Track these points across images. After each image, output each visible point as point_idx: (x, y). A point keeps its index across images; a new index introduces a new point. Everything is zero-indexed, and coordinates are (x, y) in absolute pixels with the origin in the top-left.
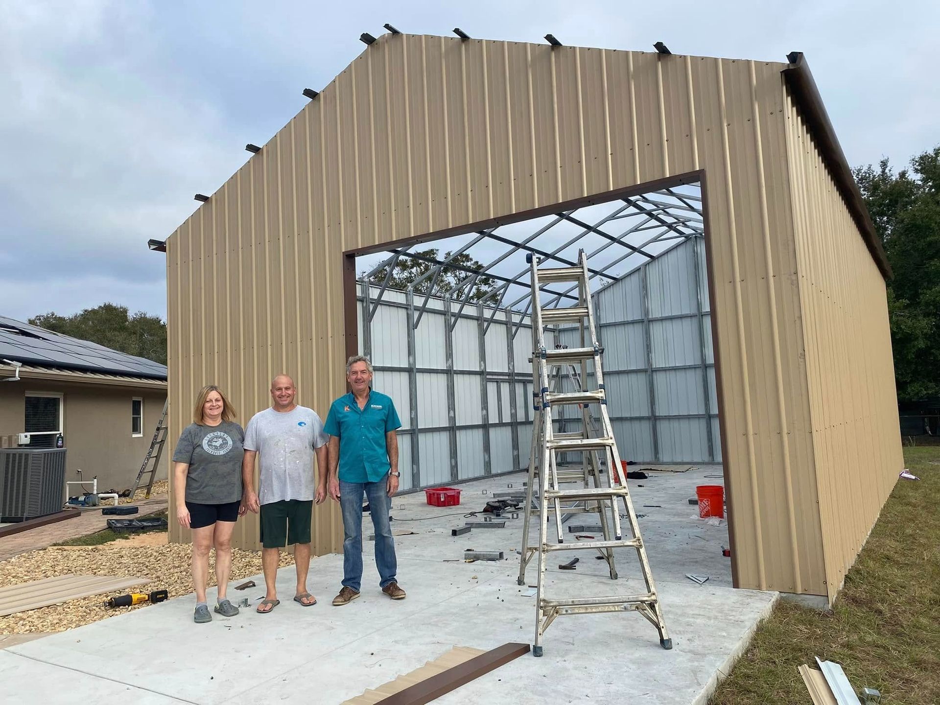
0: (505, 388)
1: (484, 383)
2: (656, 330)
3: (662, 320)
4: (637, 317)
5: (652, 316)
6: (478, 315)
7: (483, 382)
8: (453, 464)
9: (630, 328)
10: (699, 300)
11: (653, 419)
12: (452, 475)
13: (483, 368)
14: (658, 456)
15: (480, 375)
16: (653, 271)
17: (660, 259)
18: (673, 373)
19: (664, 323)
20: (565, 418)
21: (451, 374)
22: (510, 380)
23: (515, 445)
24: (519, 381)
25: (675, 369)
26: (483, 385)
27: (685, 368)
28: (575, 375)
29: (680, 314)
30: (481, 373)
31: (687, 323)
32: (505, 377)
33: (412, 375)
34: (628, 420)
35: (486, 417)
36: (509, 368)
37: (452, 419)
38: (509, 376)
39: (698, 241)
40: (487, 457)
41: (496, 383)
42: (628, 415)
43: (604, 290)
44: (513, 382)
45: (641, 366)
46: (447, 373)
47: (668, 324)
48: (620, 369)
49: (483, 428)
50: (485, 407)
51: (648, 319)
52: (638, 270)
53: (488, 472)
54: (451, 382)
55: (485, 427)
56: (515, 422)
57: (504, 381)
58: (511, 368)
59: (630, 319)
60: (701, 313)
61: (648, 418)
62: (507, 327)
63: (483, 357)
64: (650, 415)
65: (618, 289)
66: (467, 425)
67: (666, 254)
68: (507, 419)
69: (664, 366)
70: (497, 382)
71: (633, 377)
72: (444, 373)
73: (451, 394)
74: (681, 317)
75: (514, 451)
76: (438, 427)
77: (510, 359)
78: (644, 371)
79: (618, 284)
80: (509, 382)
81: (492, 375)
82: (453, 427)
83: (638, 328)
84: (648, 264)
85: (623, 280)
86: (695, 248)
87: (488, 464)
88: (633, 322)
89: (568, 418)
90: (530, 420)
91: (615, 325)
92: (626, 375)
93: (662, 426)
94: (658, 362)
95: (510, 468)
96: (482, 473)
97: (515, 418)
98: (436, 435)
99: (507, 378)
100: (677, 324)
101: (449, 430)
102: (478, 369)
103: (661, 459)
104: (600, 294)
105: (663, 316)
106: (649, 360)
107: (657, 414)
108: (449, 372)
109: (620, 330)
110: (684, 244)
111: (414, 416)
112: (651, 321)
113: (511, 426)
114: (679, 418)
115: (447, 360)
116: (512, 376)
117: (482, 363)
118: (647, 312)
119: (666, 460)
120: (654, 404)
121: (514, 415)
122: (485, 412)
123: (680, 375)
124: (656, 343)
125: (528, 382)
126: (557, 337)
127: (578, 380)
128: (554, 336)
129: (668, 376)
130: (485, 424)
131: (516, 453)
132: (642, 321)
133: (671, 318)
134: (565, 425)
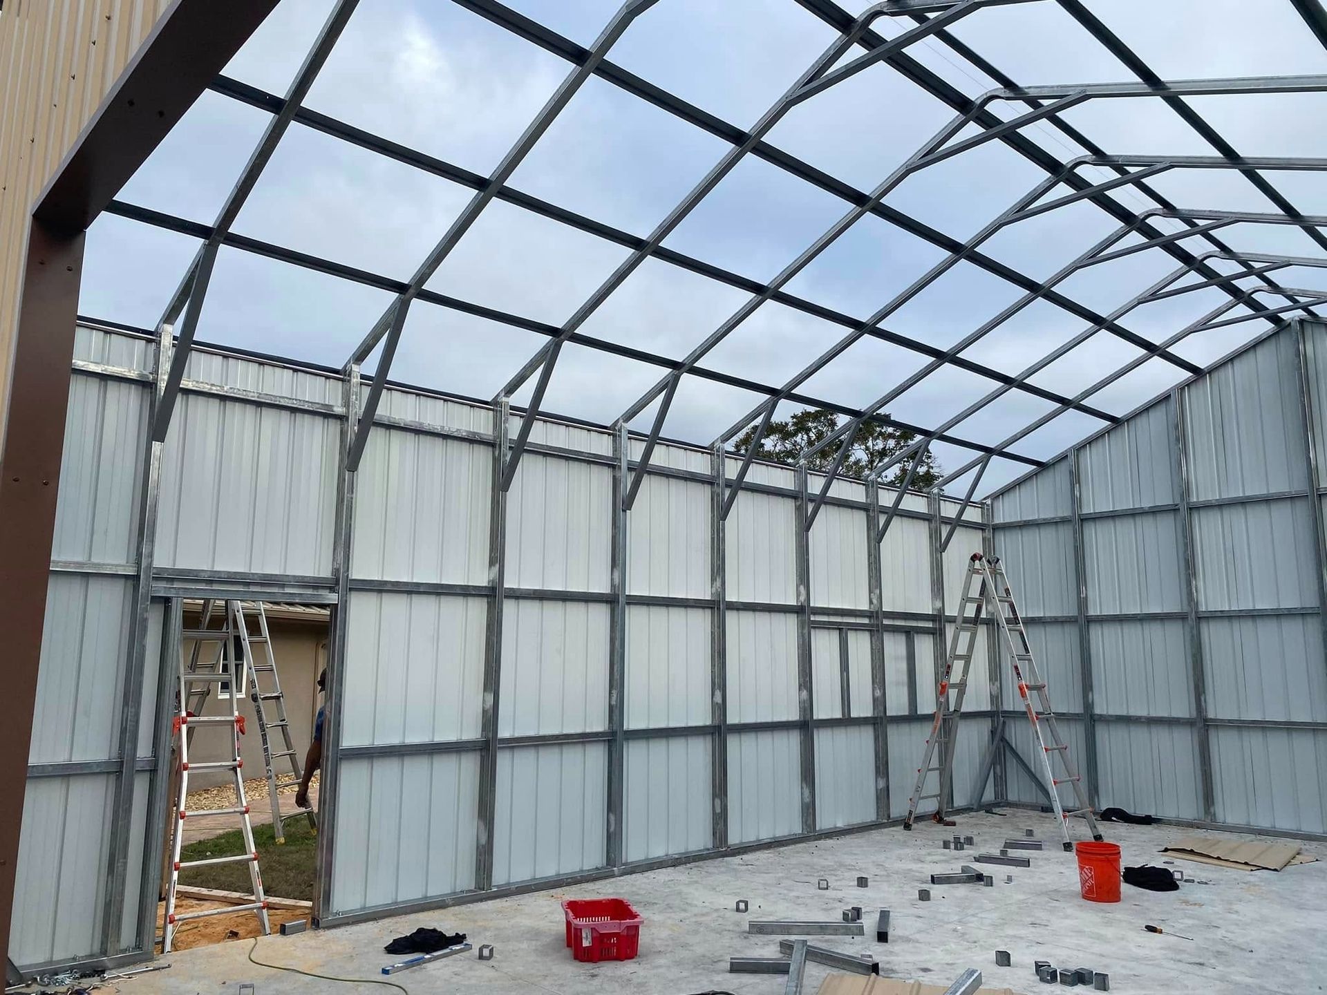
0: (860, 645)
1: (806, 631)
2: (1207, 529)
3: (1221, 506)
4: (1164, 499)
5: (1198, 497)
6: (797, 489)
7: (803, 628)
8: (718, 810)
9: (1147, 523)
10: (1313, 462)
11: (1202, 725)
12: (714, 834)
13: (802, 598)
14: (1212, 810)
15: (797, 613)
16: (1200, 402)
17: (1215, 375)
18: (1247, 626)
19: (1227, 512)
20: (1006, 708)
21: (719, 609)
22: (872, 625)
23: (882, 767)
24: (895, 630)
25: (1254, 615)
26: (803, 636)
27: (1278, 615)
28: (1014, 620)
29: (1265, 492)
30: (801, 610)
31: (1282, 513)
32: (859, 620)
33: (616, 609)
34: (1143, 722)
35: (807, 706)
36: (871, 602)
37: (720, 708)
38: (870, 617)
39: (1308, 332)
40: (807, 792)
41: (838, 631)
42: (1141, 712)
43: (1090, 443)
44: (878, 631)
45: (1172, 607)
46: (712, 608)
47: (1236, 517)
48: (1125, 612)
49: (800, 729)
50: (805, 682)
51: (1188, 503)
52: (1165, 399)
53: (809, 826)
54: (719, 627)
55: (806, 726)
56: (881, 718)
57: (857, 628)
58: (875, 601)
59: (1146, 504)
60: (1317, 489)
61: (1189, 723)
62: (868, 516)
63: (804, 576)
64: (1194, 714)
65: (1122, 440)
66: (759, 721)
67: (1229, 365)
68: (862, 707)
69: (1227, 609)
70: (842, 630)
71: (1155, 630)
72: (703, 608)
73: (719, 653)
74: (1267, 500)
75: (879, 779)
76: (683, 725)
77: (873, 581)
78: (1181, 617)
79: (1119, 431)
80: (870, 631)
81: (828, 614)
82: (719, 727)
83: (1166, 524)
84: (1188, 384)
85: (1132, 423)
86: (1301, 347)
87: (809, 810)
88: (1154, 512)
89: (1012, 709)
90: (918, 713)
91: (1113, 516)
92: (1139, 626)
93: (1224, 746)
94: (1212, 597)
95: (870, 816)
96: (797, 829)
97: (882, 709)
98: (677, 746)
99: (866, 621)
100: (1257, 515)
101: (712, 734)
102: (792, 601)
103: (1220, 817)
104: (1082, 453)
105: (1224, 496)
106: (1190, 593)
107: (1211, 715)
108: (717, 607)
109: (1125, 529)
110: (1273, 340)
111: (616, 701)
112: (1194, 509)
113: (874, 724)
114: (1263, 726)
115: (713, 580)
116: (877, 617)
117: (802, 588)
118: (1185, 491)
119: (1231, 820)
120: (1204, 693)
121: (880, 702)
122: (805, 693)
123: (1267, 629)
124: (1207, 559)
125: (917, 633)
126: (989, 540)
127: (1021, 634)
128: (984, 539)
129: (1237, 634)
130: (805, 721)
131: (882, 784)
132: (1174, 509)
133: (1243, 503)
134: (1004, 722)
